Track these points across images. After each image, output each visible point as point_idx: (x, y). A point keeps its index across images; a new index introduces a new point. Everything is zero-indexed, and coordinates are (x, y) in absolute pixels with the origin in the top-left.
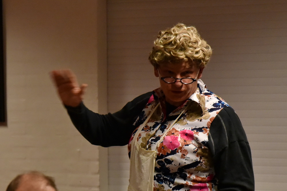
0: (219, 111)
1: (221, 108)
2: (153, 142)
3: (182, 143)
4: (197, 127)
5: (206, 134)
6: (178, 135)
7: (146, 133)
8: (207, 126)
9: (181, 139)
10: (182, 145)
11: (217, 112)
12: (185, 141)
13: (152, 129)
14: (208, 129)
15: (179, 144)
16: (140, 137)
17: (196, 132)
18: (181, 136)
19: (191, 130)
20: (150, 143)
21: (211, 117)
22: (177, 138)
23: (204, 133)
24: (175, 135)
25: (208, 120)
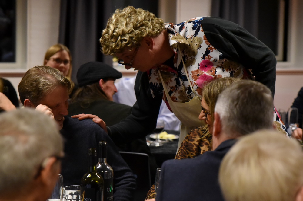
0: (201, 29)
1: (200, 26)
2: (190, 93)
3: (212, 75)
4: (204, 53)
5: (214, 50)
6: (203, 72)
7: (177, 92)
8: (208, 46)
9: (207, 72)
10: (213, 76)
11: (201, 30)
12: (211, 71)
13: (178, 86)
14: (211, 46)
15: (212, 77)
16: (177, 99)
17: (207, 57)
18: (205, 71)
19: (203, 60)
20: (189, 96)
21: (203, 38)
22: (205, 75)
23: (212, 51)
24: (200, 75)
25: (204, 41)
